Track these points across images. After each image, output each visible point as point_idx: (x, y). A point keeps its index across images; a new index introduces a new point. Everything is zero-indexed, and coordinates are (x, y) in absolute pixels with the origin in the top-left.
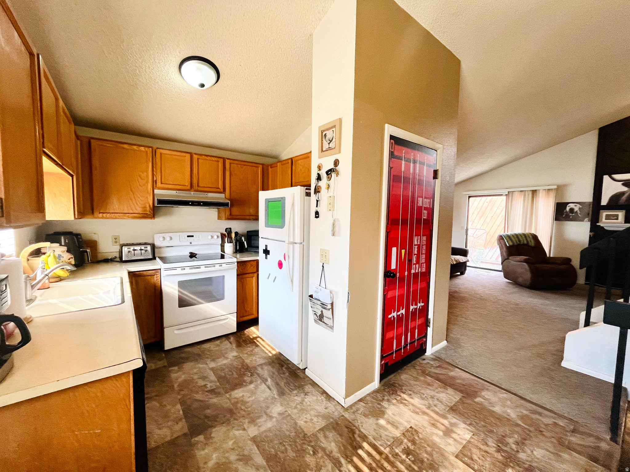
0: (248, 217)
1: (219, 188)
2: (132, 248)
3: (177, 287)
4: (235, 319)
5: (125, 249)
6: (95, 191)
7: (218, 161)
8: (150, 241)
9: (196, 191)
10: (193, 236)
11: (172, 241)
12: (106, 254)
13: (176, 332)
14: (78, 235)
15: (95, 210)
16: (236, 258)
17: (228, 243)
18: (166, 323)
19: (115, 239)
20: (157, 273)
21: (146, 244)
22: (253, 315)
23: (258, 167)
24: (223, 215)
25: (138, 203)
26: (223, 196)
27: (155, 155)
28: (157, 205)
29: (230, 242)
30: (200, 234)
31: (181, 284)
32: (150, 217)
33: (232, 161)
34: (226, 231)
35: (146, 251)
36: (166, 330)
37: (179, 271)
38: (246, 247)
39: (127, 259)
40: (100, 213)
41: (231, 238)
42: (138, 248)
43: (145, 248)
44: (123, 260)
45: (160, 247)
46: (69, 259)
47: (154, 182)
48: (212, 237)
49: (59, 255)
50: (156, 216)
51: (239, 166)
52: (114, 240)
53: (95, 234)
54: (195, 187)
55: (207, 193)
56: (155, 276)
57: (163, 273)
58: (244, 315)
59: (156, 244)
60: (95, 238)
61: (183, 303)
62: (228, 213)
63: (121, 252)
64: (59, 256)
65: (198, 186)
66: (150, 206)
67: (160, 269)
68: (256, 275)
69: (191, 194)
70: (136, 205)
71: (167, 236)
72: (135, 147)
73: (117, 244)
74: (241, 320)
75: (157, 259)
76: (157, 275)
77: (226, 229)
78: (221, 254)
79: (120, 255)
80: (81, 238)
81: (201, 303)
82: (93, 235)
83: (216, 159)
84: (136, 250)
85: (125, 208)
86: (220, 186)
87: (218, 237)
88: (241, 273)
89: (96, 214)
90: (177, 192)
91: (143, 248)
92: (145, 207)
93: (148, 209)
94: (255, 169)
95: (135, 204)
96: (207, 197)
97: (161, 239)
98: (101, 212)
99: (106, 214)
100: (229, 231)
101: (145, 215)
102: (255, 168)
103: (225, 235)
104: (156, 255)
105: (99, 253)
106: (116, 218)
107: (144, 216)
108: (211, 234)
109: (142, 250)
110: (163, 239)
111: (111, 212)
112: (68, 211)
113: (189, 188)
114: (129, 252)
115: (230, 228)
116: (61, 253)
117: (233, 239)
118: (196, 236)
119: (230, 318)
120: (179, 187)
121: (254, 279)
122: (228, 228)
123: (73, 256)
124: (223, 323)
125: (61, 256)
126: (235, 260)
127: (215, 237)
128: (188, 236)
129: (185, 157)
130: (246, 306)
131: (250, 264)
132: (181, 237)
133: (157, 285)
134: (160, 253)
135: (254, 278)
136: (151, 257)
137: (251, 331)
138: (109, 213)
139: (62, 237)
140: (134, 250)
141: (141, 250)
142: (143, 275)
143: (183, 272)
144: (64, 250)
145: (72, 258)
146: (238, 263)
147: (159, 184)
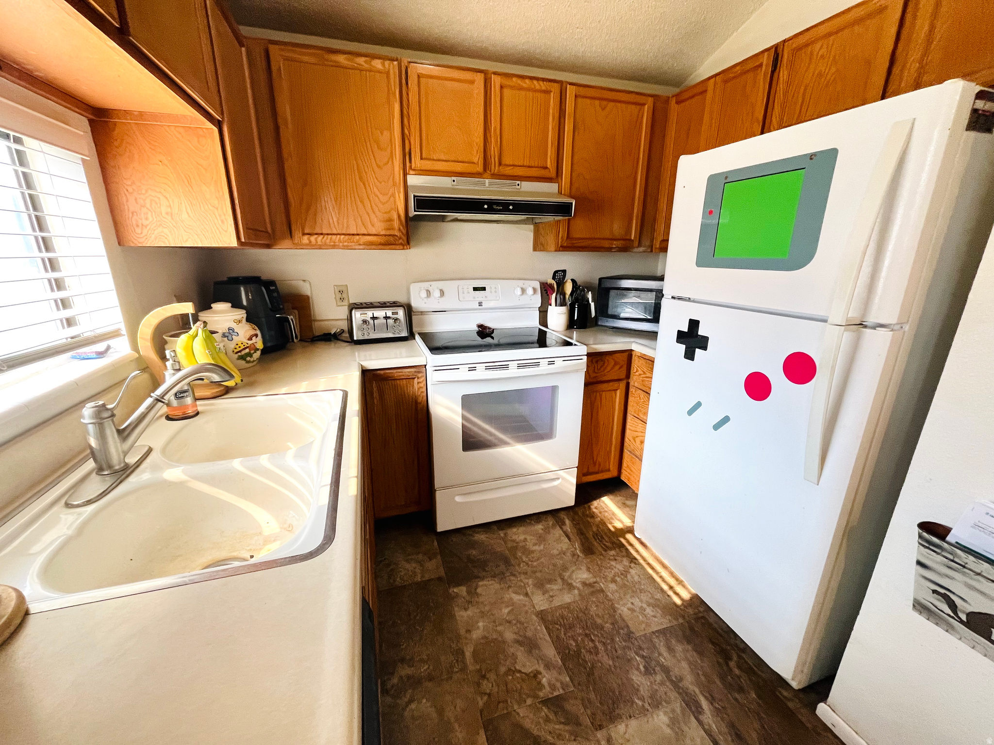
0: (606, 244)
1: (547, 168)
2: (370, 313)
3: (459, 409)
4: (574, 481)
5: (357, 316)
6: (289, 181)
7: (547, 92)
8: (402, 299)
9: (495, 176)
10: (484, 289)
11: (443, 298)
12: (326, 323)
13: (458, 499)
14: (270, 284)
15: (293, 227)
16: (585, 346)
17: (556, 306)
18: (438, 482)
19: (341, 292)
20: (420, 375)
21: (394, 305)
22: (608, 473)
23: (644, 104)
24: (550, 240)
25: (376, 210)
26: (553, 187)
27: (407, 84)
28: (415, 211)
29: (561, 305)
30: (500, 284)
31: (468, 401)
32: (401, 244)
33: (581, 89)
34: (554, 278)
35: (396, 320)
36: (438, 495)
37: (463, 374)
38: (593, 314)
39: (361, 338)
40: (304, 234)
41: (564, 294)
42: (380, 313)
43: (393, 313)
44: (355, 339)
45: (422, 312)
46: (250, 339)
47: (407, 155)
48: (523, 291)
49: (229, 329)
50: (411, 244)
51: (597, 102)
52: (339, 296)
53: (304, 281)
54: (493, 168)
55: (518, 182)
56: (416, 381)
57: (433, 377)
58: (591, 470)
59: (413, 304)
60: (306, 290)
61: (471, 442)
62: (563, 233)
63: (350, 319)
64: (231, 331)
65: (500, 164)
66: (399, 216)
67: (425, 365)
68: (622, 385)
69: (484, 184)
70: (373, 216)
71: (435, 287)
72: (361, 60)
73: (343, 303)
74: (583, 481)
75: (417, 337)
76: (418, 378)
77: (556, 272)
78: (540, 329)
79: (350, 329)
80: (277, 290)
81: (506, 443)
82: (302, 283)
83: (543, 86)
84: (376, 318)
85: (352, 222)
86: (550, 163)
87: (535, 290)
88: (591, 380)
89: (297, 234)
90: (454, 181)
91: (389, 314)
92: (390, 220)
93: (396, 224)
94: (634, 109)
95: (370, 212)
96: (519, 193)
97: (424, 294)
98: (306, 231)
99: (316, 236)
100: (560, 276)
101: (391, 239)
102: (633, 107)
103: (551, 286)
104: (414, 329)
105: (315, 320)
106: (334, 247)
107: (389, 242)
108: (520, 283)
109: (389, 318)
110: (427, 293)
111: (324, 232)
112: (222, 222)
113: (480, 169)
114: (365, 322)
115: (564, 271)
116: (233, 325)
117: (567, 297)
118: (491, 288)
119: (564, 479)
120: (459, 168)
121: (619, 396)
122: (560, 271)
123: (258, 332)
124: (549, 488)
125: (233, 332)
126: (582, 350)
127: (530, 291)
128: (475, 289)
129: (472, 82)
130: (595, 453)
131: (613, 359)
132: (460, 288)
133: (420, 400)
134: (422, 324)
135: (618, 392)
136: (404, 334)
137: (606, 509)
138: (322, 234)
139: (242, 289)
140: (374, 318)
141: (386, 318)
142: (392, 377)
143: (473, 375)
144: (239, 317)
145: (256, 335)
146: (589, 355)
147: (417, 162)
